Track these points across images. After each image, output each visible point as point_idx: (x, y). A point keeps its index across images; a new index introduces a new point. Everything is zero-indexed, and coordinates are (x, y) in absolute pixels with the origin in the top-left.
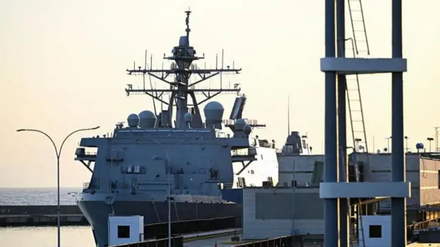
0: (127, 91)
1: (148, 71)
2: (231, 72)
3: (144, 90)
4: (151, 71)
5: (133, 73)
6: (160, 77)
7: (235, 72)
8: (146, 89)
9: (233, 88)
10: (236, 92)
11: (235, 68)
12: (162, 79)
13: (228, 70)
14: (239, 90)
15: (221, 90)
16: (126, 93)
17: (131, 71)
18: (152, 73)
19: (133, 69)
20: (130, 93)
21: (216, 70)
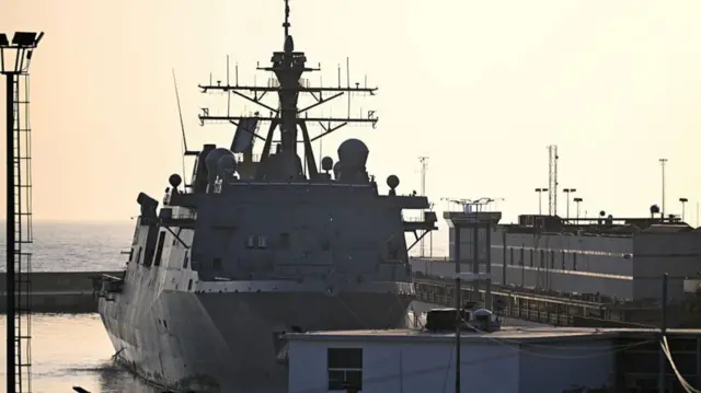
0: (201, 118)
1: (233, 88)
2: (362, 93)
3: (228, 118)
4: (237, 87)
5: (208, 90)
6: (253, 97)
7: (368, 93)
8: (231, 116)
9: (366, 117)
10: (371, 123)
11: (368, 87)
12: (255, 100)
13: (357, 89)
14: (376, 121)
15: (349, 120)
16: (199, 121)
17: (206, 88)
18: (239, 91)
19: (208, 85)
20: (205, 121)
21: (339, 89)
